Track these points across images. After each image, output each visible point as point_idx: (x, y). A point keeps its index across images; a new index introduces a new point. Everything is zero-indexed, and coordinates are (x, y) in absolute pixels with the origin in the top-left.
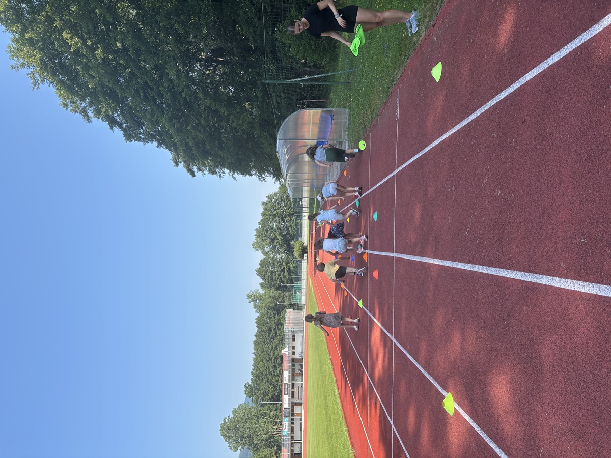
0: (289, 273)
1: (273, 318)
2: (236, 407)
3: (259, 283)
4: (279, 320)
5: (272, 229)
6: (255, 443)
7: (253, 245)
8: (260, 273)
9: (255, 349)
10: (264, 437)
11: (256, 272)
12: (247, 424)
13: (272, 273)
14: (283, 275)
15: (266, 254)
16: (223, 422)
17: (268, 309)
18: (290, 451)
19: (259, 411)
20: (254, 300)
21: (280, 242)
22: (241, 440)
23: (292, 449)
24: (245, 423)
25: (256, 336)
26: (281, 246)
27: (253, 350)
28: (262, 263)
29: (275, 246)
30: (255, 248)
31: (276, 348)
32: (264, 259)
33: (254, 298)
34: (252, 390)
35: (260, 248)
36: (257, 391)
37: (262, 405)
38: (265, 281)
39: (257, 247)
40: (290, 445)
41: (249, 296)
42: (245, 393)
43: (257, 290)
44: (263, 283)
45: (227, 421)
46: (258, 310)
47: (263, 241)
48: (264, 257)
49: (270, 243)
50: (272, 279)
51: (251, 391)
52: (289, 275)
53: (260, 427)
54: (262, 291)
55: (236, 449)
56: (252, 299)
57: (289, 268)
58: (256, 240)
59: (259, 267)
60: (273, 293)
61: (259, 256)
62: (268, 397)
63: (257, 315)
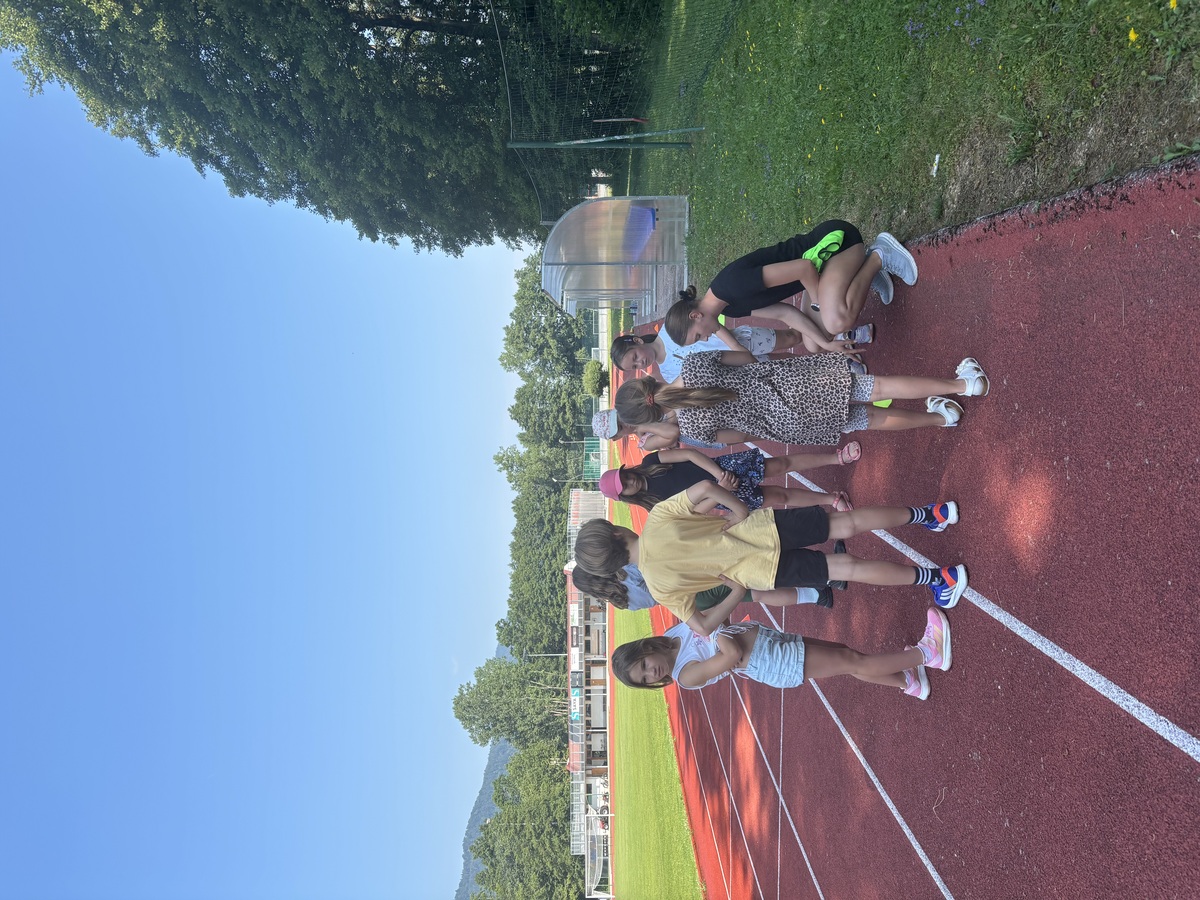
0: (574, 414)
1: (546, 501)
2: (482, 664)
3: (517, 433)
4: (557, 502)
5: (537, 326)
6: (520, 729)
7: (501, 359)
8: (517, 414)
9: (514, 558)
10: (538, 719)
11: (509, 413)
12: (504, 696)
13: (541, 414)
14: (563, 418)
15: (528, 377)
16: (458, 694)
17: (536, 482)
18: (584, 747)
19: (526, 672)
20: (508, 467)
21: (555, 352)
22: (494, 726)
23: (589, 743)
24: (500, 694)
25: (514, 533)
26: (557, 361)
27: (510, 560)
28: (521, 395)
29: (545, 362)
30: (504, 365)
31: (554, 555)
32: (525, 387)
33: (507, 462)
34: (510, 633)
35: (516, 365)
36: (519, 634)
37: (530, 660)
38: (528, 429)
39: (510, 362)
40: (584, 737)
41: (499, 459)
42: (499, 639)
43: (514, 447)
44: (524, 434)
45: (465, 692)
46: (518, 485)
47: (521, 350)
48: (525, 383)
49: (535, 354)
50: (541, 426)
51: (508, 633)
52: (574, 418)
53: (528, 700)
54: (522, 449)
55: (484, 742)
56: (504, 464)
57: (574, 405)
58: (506, 348)
59: (514, 402)
60: (544, 452)
61: (515, 381)
62: (540, 645)
63: (515, 494)
